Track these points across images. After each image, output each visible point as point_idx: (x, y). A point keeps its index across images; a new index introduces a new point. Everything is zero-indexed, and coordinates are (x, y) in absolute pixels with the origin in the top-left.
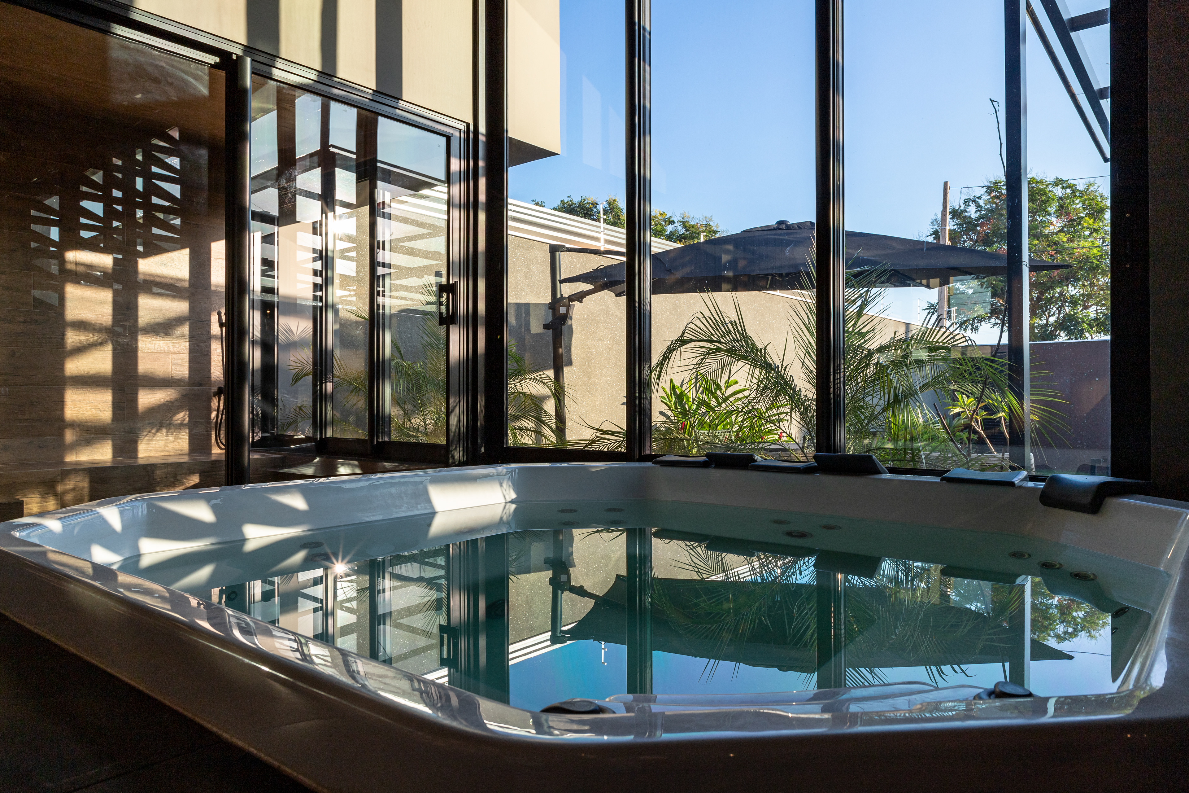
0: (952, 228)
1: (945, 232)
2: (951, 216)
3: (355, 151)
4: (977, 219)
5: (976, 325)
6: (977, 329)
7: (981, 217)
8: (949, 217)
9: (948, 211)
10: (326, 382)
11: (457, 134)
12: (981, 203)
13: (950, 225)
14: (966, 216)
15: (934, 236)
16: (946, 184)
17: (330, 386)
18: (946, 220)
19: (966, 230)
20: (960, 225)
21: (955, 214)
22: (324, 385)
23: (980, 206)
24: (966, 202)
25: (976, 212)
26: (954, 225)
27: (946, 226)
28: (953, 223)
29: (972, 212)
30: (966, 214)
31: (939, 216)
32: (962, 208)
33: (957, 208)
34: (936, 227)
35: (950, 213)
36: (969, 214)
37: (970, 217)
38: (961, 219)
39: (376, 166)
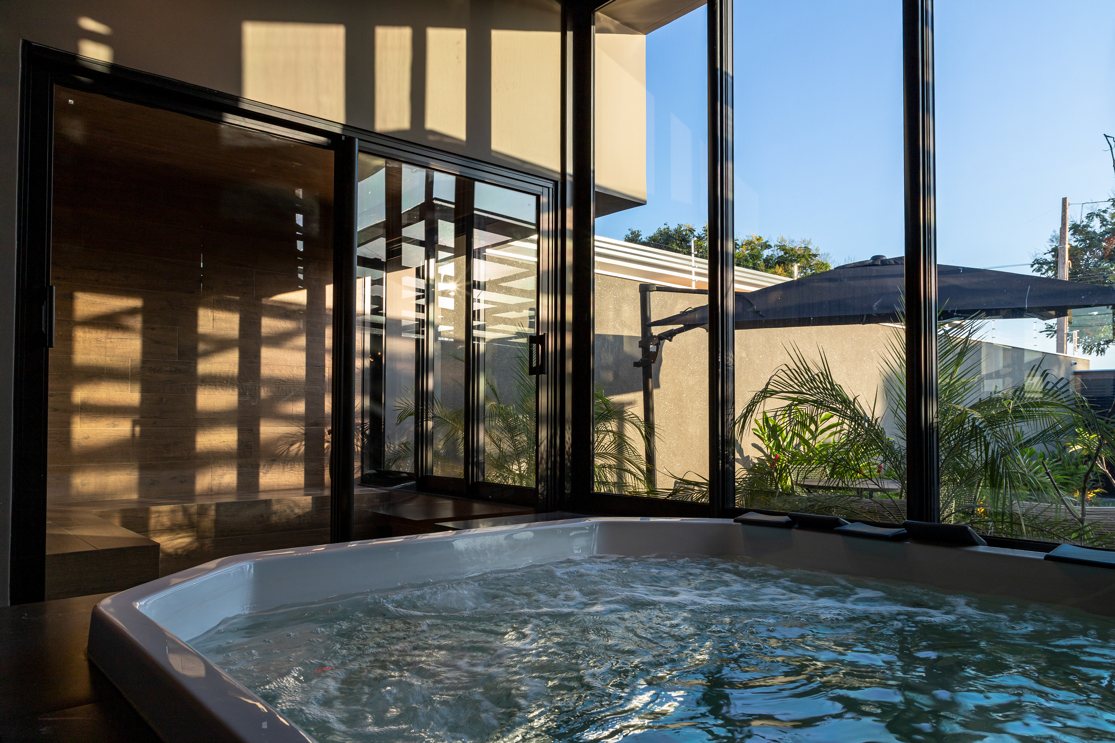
0: (1074, 244)
1: (1064, 251)
2: (1071, 232)
3: (453, 201)
4: (1102, 234)
5: (1102, 346)
6: (1103, 351)
7: (1106, 232)
8: (1068, 234)
9: (1068, 226)
10: (427, 420)
11: (546, 190)
12: (1107, 216)
13: (1071, 240)
14: (1089, 232)
15: (1053, 253)
16: (1064, 200)
17: (430, 424)
18: (1065, 238)
19: (1089, 247)
20: (1082, 240)
21: (1076, 229)
22: (425, 422)
23: (1105, 220)
24: (1090, 216)
25: (1101, 227)
26: (1075, 241)
27: (1065, 244)
28: (1075, 239)
29: (1096, 226)
30: (1089, 229)
31: (1058, 232)
32: (1084, 223)
33: (1078, 223)
34: (1055, 244)
35: (1070, 229)
36: (1093, 229)
37: (1094, 232)
38: (1083, 234)
39: (473, 214)
